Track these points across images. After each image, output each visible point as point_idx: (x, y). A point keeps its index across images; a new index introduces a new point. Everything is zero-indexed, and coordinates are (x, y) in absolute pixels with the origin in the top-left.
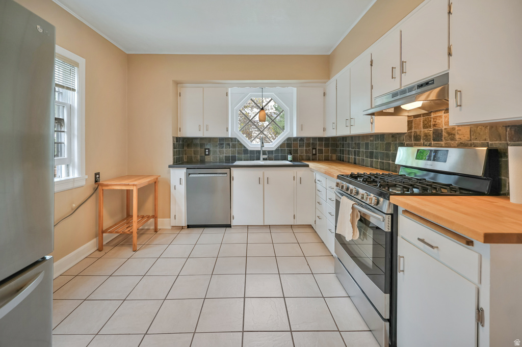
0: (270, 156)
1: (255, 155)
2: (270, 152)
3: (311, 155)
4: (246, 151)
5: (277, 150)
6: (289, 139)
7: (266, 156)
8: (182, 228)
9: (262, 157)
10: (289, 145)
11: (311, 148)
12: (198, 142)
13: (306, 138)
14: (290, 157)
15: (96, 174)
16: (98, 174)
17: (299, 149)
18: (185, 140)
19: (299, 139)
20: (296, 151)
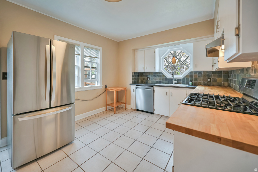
0: (180, 82)
1: (170, 81)
2: (180, 80)
3: (207, 82)
4: (166, 79)
5: (184, 79)
6: (191, 72)
7: (176, 82)
8: (135, 110)
9: (174, 82)
10: (191, 76)
11: (207, 78)
12: (145, 74)
13: (203, 72)
14: (190, 83)
15: (106, 85)
16: (107, 85)
17: (198, 78)
18: (140, 74)
19: (198, 72)
20: (196, 80)
